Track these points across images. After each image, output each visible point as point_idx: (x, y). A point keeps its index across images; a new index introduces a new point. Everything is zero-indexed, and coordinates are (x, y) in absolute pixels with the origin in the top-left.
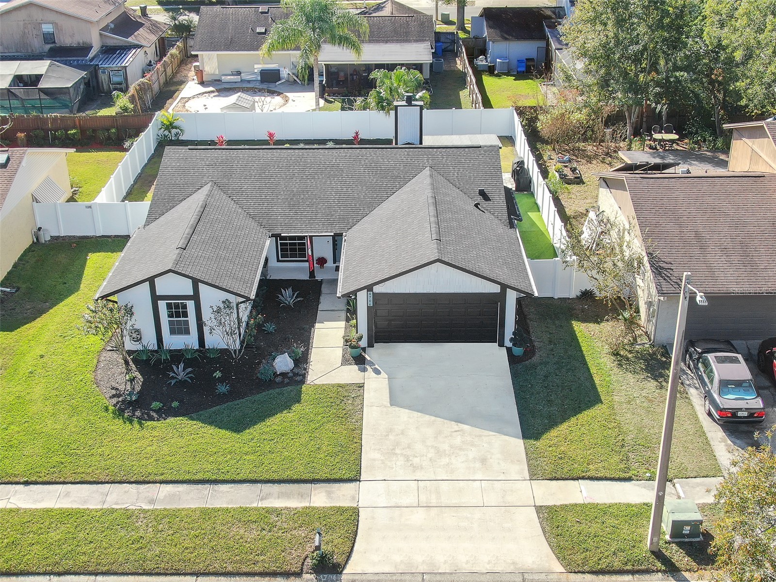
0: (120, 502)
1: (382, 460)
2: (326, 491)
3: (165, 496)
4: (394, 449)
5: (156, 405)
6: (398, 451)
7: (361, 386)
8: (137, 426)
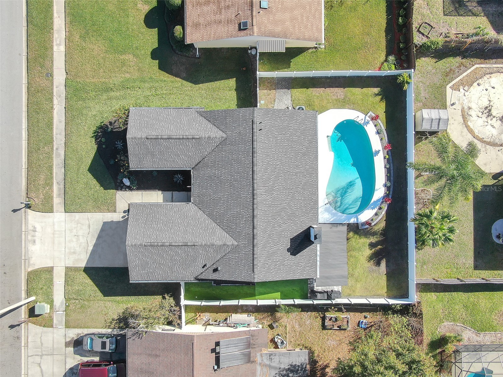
0: (57, 139)
1: (75, 220)
2: (61, 202)
3: (59, 153)
4: (80, 223)
5: (103, 140)
6: (79, 225)
7: (115, 211)
8: (93, 135)
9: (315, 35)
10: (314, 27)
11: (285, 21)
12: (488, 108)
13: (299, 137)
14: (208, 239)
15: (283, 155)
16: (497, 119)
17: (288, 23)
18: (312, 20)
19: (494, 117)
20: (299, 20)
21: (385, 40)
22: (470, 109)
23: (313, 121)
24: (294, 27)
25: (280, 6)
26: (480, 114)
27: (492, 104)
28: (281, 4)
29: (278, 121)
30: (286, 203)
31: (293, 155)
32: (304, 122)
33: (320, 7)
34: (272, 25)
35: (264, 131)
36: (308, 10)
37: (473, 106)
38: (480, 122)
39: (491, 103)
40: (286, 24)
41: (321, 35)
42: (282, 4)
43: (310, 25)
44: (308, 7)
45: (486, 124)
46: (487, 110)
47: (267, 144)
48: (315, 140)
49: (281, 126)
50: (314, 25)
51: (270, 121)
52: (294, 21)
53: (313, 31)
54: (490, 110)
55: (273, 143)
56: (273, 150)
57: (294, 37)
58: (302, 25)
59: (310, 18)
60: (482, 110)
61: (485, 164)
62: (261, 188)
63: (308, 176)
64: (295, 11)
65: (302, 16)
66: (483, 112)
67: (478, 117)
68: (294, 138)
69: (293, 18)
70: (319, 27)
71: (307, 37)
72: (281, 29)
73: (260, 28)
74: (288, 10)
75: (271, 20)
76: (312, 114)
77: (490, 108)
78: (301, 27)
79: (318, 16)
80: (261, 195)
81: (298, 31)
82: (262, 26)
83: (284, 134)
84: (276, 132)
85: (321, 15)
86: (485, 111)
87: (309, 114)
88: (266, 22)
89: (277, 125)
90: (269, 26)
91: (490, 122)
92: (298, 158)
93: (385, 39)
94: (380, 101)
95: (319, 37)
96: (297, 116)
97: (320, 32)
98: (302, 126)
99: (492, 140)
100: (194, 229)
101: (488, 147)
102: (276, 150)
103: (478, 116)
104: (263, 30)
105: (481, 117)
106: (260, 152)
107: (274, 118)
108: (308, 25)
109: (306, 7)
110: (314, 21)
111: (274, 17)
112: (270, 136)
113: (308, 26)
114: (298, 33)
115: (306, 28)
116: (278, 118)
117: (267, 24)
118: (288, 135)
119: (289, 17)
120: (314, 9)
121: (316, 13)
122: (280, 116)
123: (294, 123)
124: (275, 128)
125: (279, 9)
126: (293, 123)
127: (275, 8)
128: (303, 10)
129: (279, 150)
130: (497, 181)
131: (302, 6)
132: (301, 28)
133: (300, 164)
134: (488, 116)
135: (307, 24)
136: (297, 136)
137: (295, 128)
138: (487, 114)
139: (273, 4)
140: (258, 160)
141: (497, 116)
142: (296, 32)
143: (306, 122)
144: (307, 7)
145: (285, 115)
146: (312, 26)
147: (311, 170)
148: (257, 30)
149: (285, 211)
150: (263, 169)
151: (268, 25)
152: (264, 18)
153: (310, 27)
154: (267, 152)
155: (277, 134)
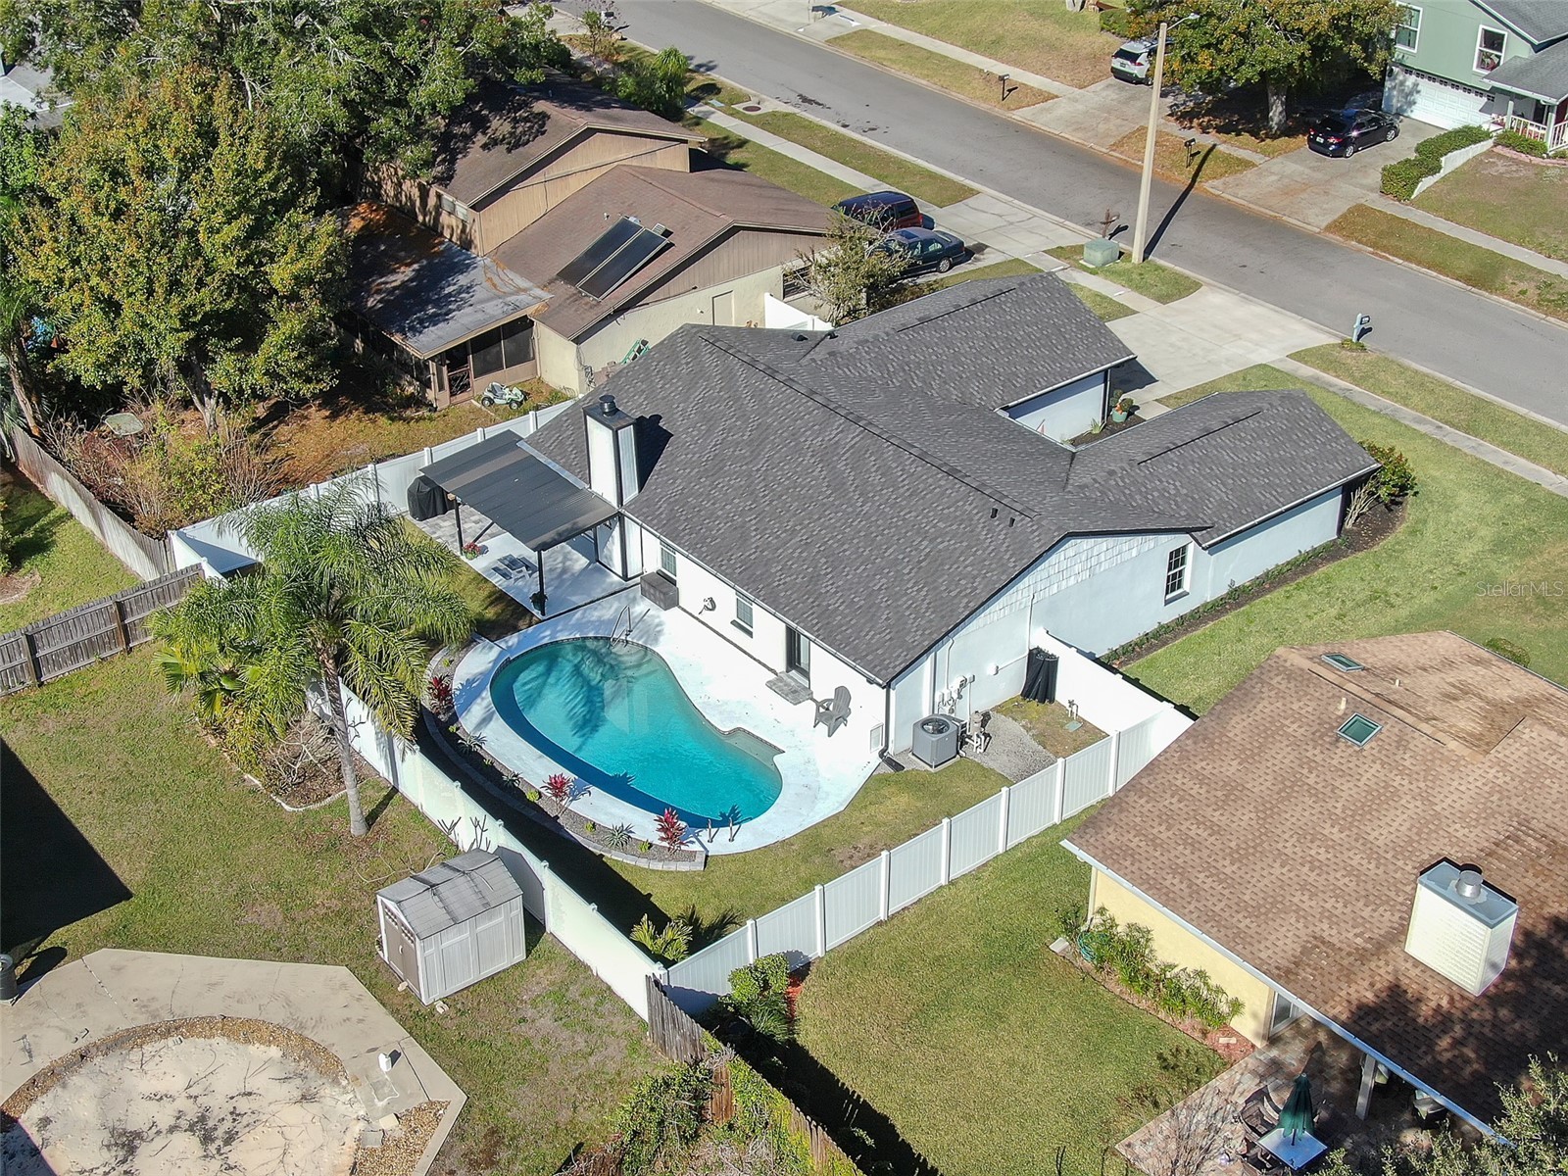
9: (1110, 830)
10: (1142, 844)
11: (1246, 765)
12: (219, 1142)
13: (870, 595)
14: (880, 348)
15: (873, 529)
16: (154, 1130)
17: (1233, 770)
18: (1171, 856)
19: (172, 1129)
20: (1209, 812)
21: (854, 1092)
22: (304, 1097)
23: (869, 658)
24: (1202, 779)
25: (1311, 781)
26: (243, 1105)
27: (215, 1164)
28: (1319, 787)
29: (969, 569)
30: (758, 470)
31: (845, 551)
32: (894, 630)
33: (1194, 916)
34: (1269, 719)
35: (982, 520)
36: (1219, 865)
37: (294, 1115)
38: (226, 1083)
39: (220, 1163)
40: (1234, 763)
41: (1093, 850)
42: (1313, 791)
43: (1163, 836)
44: (1228, 871)
45: (193, 1091)
46: (220, 1133)
47: (942, 510)
48: (816, 628)
49: (947, 567)
50: (1150, 849)
51: (992, 548)
52: (1219, 794)
53: (1133, 832)
54: (207, 1139)
55: (927, 523)
56: (913, 514)
57: (1166, 759)
58: (1185, 809)
59: (1187, 852)
60: (245, 1123)
61: (119, 970)
62: (857, 439)
63: (753, 557)
64: (1253, 815)
65: (1215, 828)
66: (234, 1120)
67: (248, 1090)
68: (884, 580)
69: (1232, 797)
70: (1127, 863)
71: (1130, 800)
72: (1231, 735)
73: (1289, 675)
74: (1276, 797)
75: (1287, 722)
76: (891, 665)
77: (212, 1148)
78: (1180, 801)
79: (1167, 883)
80: (842, 431)
81: (1178, 783)
82: (1291, 686)
83: (920, 562)
84: (950, 545)
85: (1164, 898)
86: (227, 1125)
87: (899, 656)
88: (1295, 707)
89: (962, 559)
90: (1272, 708)
91: (182, 1103)
92: (823, 560)
93: (859, 1096)
94: (693, 913)
95: (1092, 840)
96: (931, 621)
97: (1108, 853)
98: (887, 619)
99: (135, 1055)
100: (934, 357)
101: (142, 1020)
102: (904, 520)
103: (250, 1094)
104: (1274, 682)
105: (232, 1098)
106: (942, 483)
107: (987, 563)
108: (1168, 829)
109: (1237, 865)
110: (1164, 859)
111: (1291, 739)
112: (954, 527)
113: (1162, 828)
114: (1170, 777)
115: (1164, 817)
116: (975, 572)
117: (1284, 705)
118: (906, 571)
119: (1248, 786)
120: (1206, 887)
121: (1183, 886)
122: (978, 580)
123: (921, 605)
124: (959, 551)
125: (1305, 772)
126: (923, 600)
127: (1318, 759)
128: (1233, 845)
129: (896, 526)
130: (37, 950)
131: (1251, 851)
132: (1174, 800)
133: (804, 554)
134: (202, 1119)
135: (1174, 830)
136: (880, 589)
137: (905, 599)
138: (211, 1124)
139: (1334, 762)
140: (928, 468)
141: (159, 1142)
142: (1179, 776)
143: (888, 637)
144: (1234, 868)
145: (965, 596)
146: (1153, 842)
147: (758, 573)
148: (1288, 664)
149: (745, 458)
150: (894, 465)
151: (1279, 704)
152: (1313, 704)
153: (1155, 831)
154: (923, 498)
155: (941, 547)
